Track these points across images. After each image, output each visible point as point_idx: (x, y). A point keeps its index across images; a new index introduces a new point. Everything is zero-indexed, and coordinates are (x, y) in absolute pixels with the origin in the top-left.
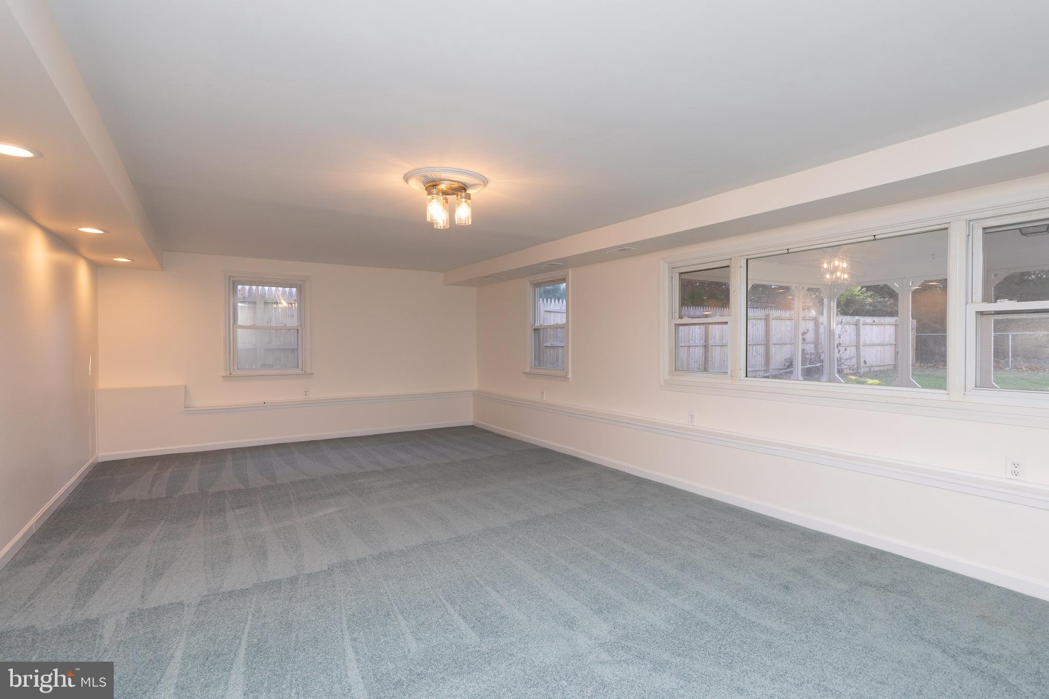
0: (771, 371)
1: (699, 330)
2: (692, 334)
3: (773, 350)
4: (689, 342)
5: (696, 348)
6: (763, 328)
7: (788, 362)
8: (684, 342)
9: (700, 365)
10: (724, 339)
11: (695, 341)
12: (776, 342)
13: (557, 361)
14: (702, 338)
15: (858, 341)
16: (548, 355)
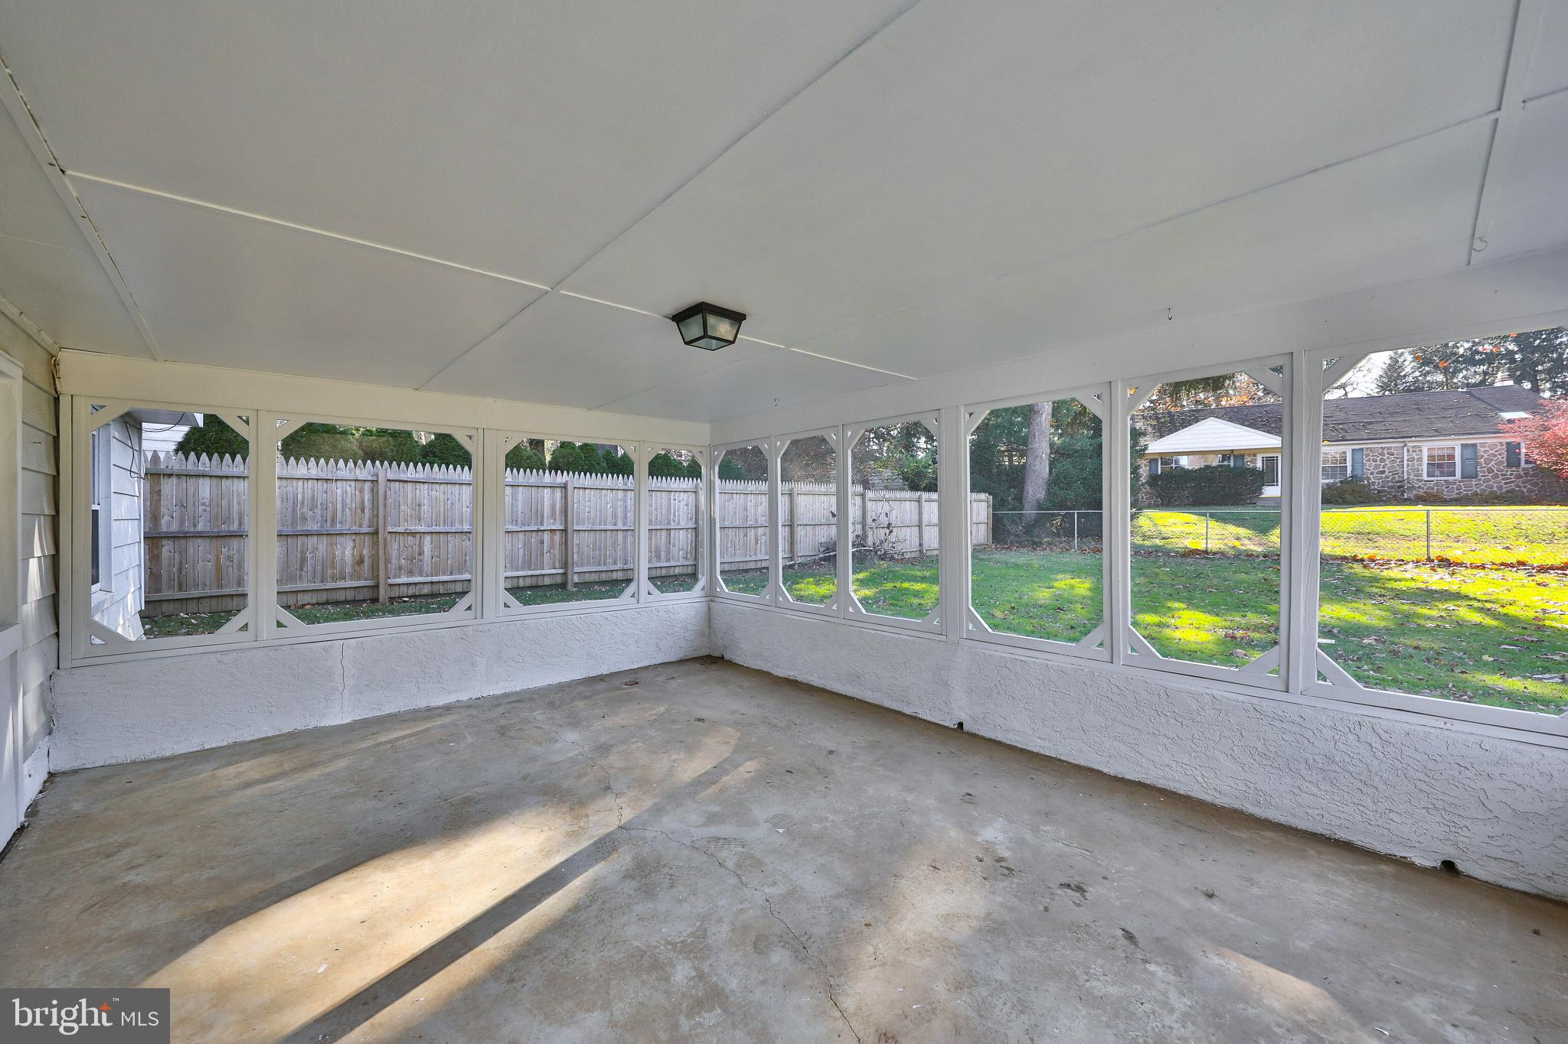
0: (796, 558)
1: (686, 508)
2: (674, 513)
3: (800, 532)
4: (669, 523)
5: (681, 531)
6: (787, 504)
7: (824, 546)
8: (660, 524)
9: (687, 554)
10: (726, 519)
11: (679, 522)
12: (804, 523)
13: (421, 553)
14: (691, 519)
15: (920, 520)
16: (402, 545)
